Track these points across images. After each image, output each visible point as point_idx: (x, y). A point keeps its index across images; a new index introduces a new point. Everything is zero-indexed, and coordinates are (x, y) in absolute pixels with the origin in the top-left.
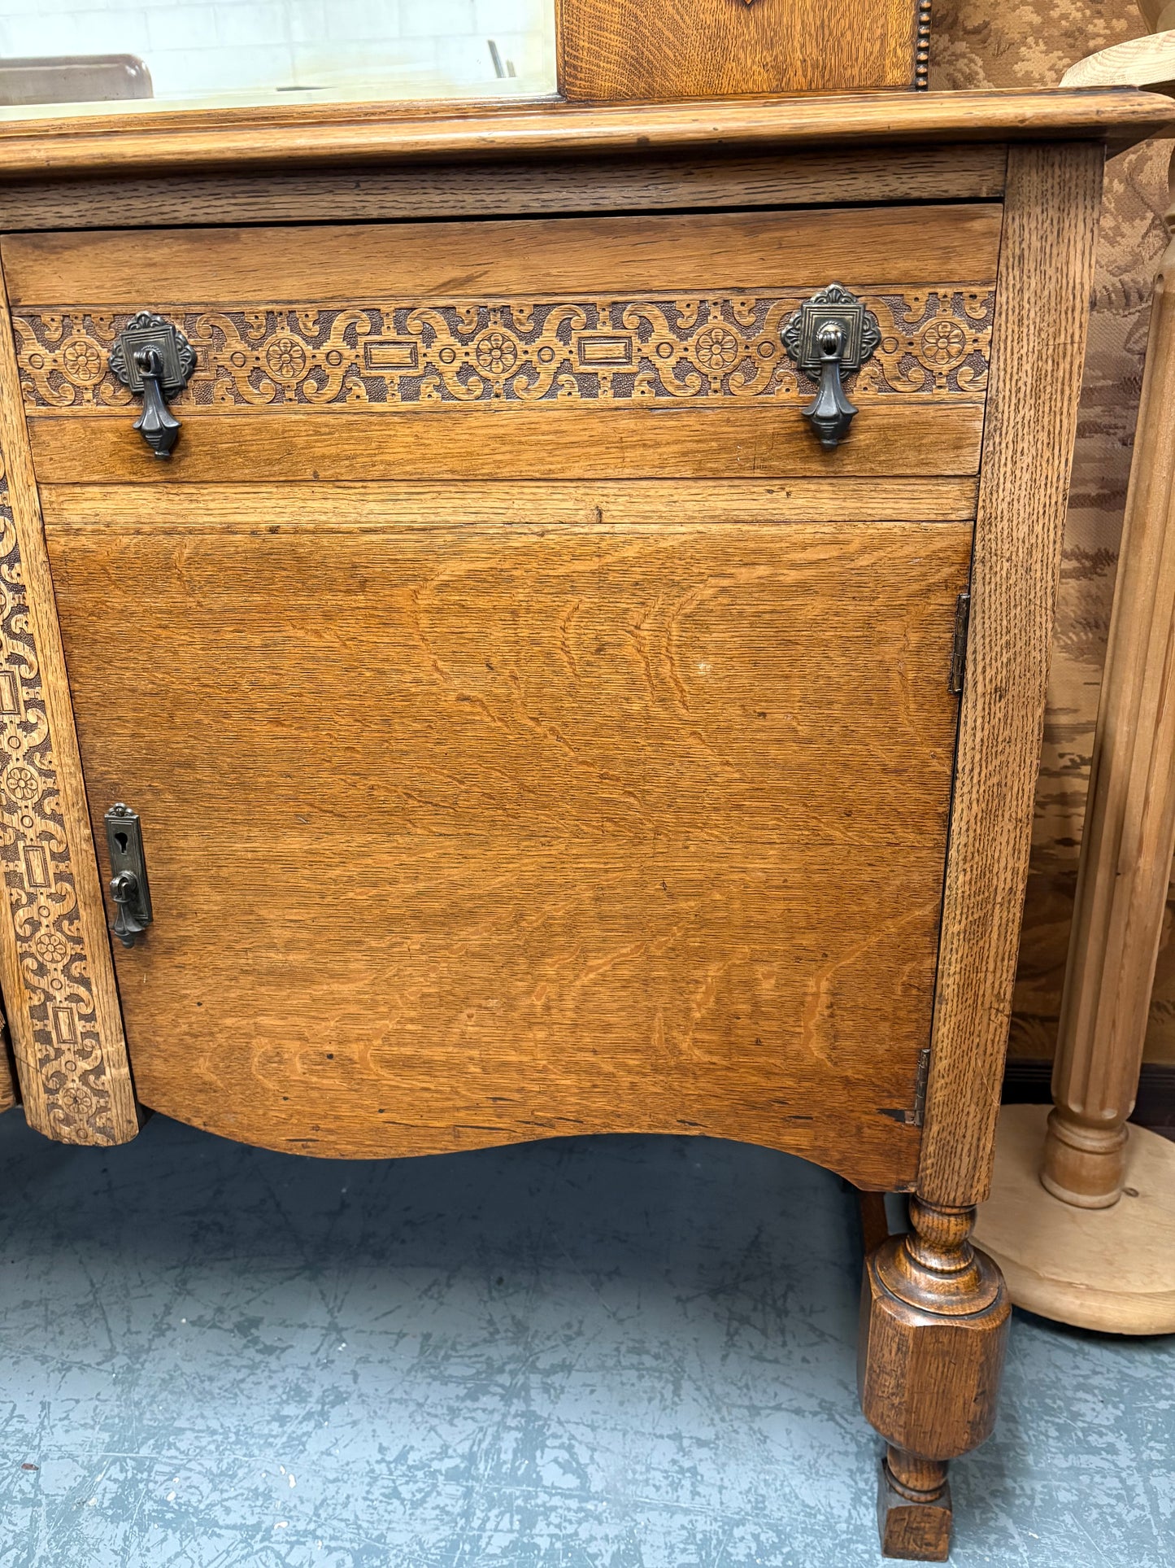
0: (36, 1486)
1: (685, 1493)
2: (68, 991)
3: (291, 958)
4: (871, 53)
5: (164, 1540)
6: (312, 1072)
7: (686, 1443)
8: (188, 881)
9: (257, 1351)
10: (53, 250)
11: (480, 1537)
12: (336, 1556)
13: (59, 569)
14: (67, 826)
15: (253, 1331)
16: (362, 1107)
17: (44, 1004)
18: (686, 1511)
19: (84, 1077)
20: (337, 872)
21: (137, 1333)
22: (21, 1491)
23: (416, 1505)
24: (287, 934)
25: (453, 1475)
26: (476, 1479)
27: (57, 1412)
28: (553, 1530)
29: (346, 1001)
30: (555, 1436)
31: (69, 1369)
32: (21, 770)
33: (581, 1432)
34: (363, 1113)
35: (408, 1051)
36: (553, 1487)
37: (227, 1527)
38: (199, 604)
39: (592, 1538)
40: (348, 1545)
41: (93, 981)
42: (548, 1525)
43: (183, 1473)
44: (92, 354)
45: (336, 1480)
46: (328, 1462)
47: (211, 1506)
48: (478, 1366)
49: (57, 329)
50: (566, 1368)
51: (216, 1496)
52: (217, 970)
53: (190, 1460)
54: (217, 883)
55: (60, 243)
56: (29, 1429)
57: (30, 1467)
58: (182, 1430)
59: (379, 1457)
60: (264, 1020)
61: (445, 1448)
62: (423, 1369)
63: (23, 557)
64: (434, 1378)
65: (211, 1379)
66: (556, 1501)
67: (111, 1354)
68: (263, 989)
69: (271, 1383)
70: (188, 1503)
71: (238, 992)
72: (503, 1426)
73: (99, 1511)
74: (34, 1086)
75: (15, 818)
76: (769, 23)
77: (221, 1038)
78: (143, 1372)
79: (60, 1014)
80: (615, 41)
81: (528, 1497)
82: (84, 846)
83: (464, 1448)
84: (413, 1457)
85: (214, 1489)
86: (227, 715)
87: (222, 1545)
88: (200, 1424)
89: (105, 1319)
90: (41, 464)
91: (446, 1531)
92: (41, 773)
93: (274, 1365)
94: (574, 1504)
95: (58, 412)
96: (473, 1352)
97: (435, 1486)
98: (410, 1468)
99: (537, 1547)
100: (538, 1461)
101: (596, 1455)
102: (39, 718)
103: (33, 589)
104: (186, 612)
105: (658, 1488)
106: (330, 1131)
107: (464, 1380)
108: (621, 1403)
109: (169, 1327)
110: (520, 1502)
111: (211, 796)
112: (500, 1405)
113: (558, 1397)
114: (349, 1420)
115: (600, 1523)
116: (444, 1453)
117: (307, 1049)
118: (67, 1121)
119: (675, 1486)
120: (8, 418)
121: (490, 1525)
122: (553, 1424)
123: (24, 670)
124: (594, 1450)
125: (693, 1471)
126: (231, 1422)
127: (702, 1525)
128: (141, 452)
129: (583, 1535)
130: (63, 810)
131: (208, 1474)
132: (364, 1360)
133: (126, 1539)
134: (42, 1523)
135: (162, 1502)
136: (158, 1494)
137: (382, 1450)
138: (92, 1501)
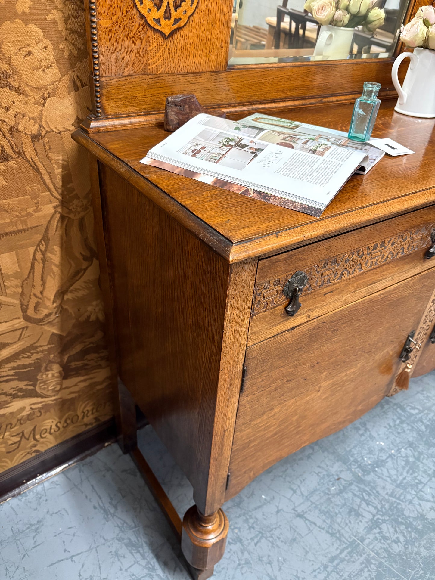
0: (346, 481)
7: (421, 392)
11: (420, 429)
12: (408, 449)
22: (345, 484)
23: (404, 432)
25: (401, 423)
26: (405, 421)
27: (323, 465)
28: (426, 420)
30: (404, 405)
31: (310, 457)
33: (406, 401)
36: (416, 413)
37: (386, 459)
43: (364, 457)
45: (388, 438)
46: (381, 436)
47: (378, 458)
53: (361, 454)
57: (338, 479)
58: (350, 451)
61: (393, 419)
66: (420, 415)
69: (349, 430)
70: (374, 461)
72: (396, 409)
73: (364, 475)
75: (424, 325)
78: (324, 446)
81: (416, 418)
83: (395, 417)
84: (392, 424)
85: (374, 455)
88: (351, 447)
91: (415, 432)
94: (423, 414)
97: (402, 427)
98: (394, 427)
99: (428, 424)
100: (408, 411)
101: (413, 404)
105: (428, 403)
110: (416, 420)
112: (389, 406)
114: (372, 426)
121: (418, 426)
122: (401, 403)
125: (428, 396)
131: (367, 454)
133: (376, 475)
134: (359, 485)
135: (370, 465)
136: (367, 464)
137: (385, 427)
138: (360, 474)
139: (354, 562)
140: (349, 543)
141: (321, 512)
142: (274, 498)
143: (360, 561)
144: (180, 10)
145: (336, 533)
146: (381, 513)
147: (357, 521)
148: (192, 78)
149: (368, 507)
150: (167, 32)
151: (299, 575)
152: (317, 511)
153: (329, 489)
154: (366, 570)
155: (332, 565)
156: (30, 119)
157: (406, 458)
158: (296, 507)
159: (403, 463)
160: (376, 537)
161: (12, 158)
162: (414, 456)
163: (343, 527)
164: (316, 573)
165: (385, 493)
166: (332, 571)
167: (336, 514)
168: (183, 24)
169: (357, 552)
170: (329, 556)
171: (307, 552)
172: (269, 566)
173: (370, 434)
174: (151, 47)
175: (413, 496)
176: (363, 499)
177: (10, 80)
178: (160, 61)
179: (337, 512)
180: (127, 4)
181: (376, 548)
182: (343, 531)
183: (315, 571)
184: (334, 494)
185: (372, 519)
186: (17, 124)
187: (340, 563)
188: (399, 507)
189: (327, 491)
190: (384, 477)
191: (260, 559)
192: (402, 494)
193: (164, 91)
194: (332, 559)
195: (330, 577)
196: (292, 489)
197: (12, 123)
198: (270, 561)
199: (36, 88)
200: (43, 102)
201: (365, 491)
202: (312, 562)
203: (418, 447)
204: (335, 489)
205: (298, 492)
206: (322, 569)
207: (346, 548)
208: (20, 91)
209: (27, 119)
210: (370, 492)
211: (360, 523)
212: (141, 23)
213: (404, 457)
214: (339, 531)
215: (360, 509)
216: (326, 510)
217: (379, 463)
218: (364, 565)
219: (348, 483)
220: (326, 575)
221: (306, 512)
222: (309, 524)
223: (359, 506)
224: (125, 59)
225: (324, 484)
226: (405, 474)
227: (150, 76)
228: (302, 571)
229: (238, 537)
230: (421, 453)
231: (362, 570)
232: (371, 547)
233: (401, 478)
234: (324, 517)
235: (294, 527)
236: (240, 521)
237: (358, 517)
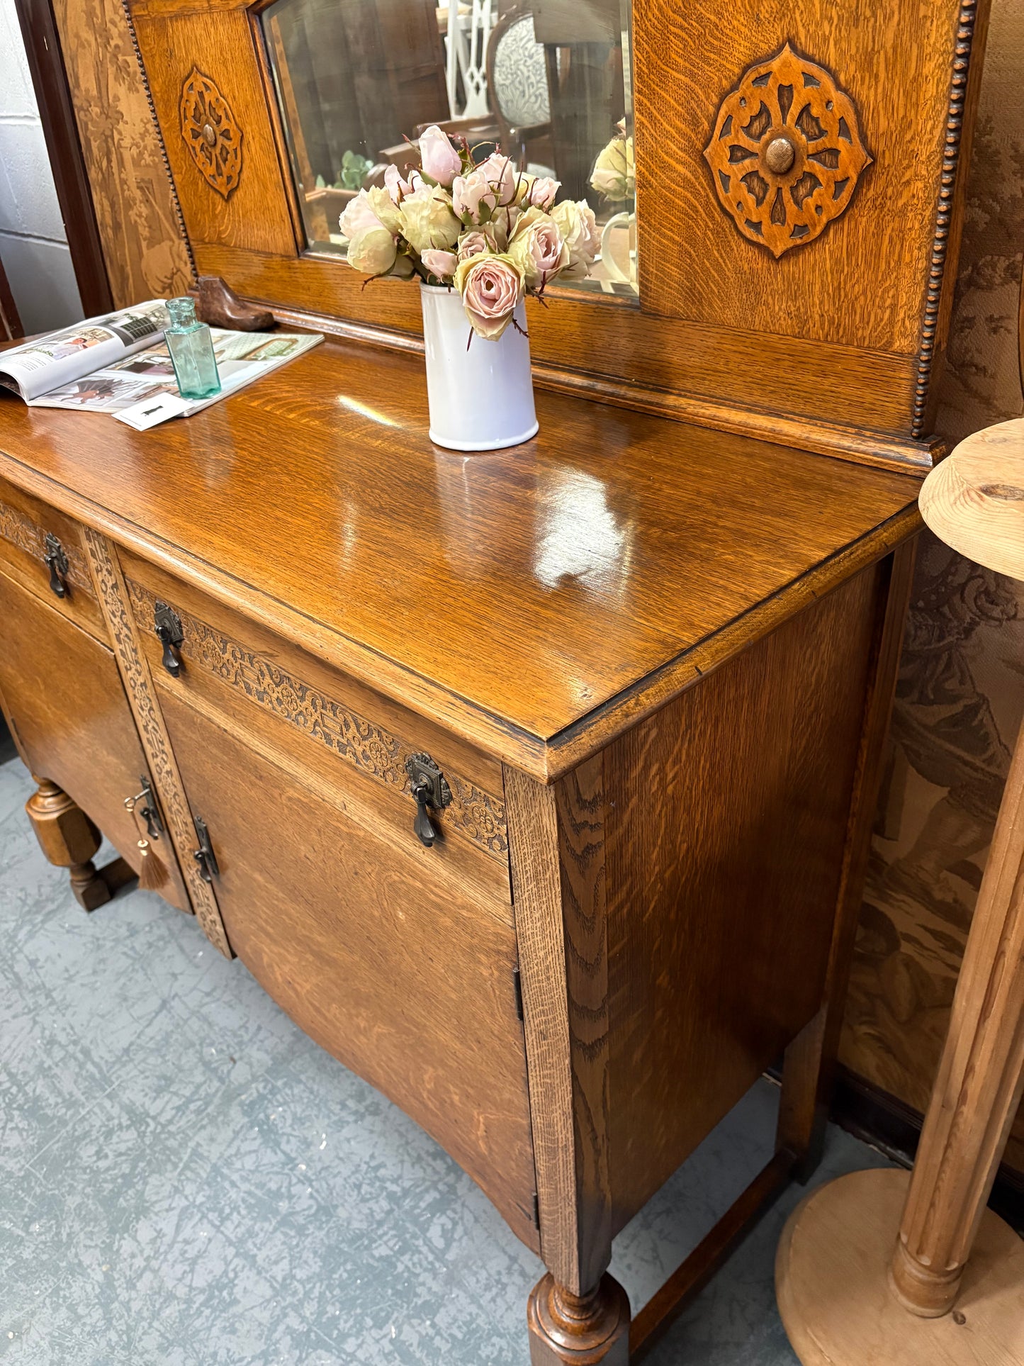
0: (229, 1072)
1: (488, 1296)
2: (199, 882)
3: (268, 928)
4: (882, 320)
6: (285, 984)
7: (516, 1267)
8: (227, 865)
11: (375, 1241)
12: (312, 1202)
13: (160, 700)
14: (185, 813)
17: (194, 881)
18: (480, 1307)
19: (211, 923)
22: (222, 1071)
23: (364, 1200)
24: (265, 916)
25: (391, 1197)
26: (399, 1207)
27: (261, 1035)
28: (410, 1264)
29: (291, 963)
30: (455, 1211)
33: (468, 1217)
35: (316, 1004)
36: (430, 1241)
37: (282, 1151)
38: (208, 747)
39: (423, 1284)
40: (320, 1199)
42: (411, 1259)
43: (286, 1107)
45: (341, 1159)
46: (345, 1146)
47: (284, 1134)
49: (139, 593)
51: (288, 1130)
52: (244, 912)
53: (293, 1102)
56: (246, 1038)
57: (233, 1060)
58: (300, 1081)
59: (367, 1160)
60: (264, 947)
61: (400, 1177)
66: (425, 1249)
68: (261, 933)
69: (354, 1081)
70: (276, 1126)
71: (254, 928)
72: (434, 1185)
73: (241, 1104)
76: (794, 278)
79: (199, 890)
80: (674, 272)
81: (414, 1236)
82: (192, 826)
83: (407, 1184)
84: (382, 1172)
85: (291, 1126)
86: (226, 803)
87: (274, 1159)
88: (310, 1084)
91: (364, 1226)
92: (173, 784)
94: (431, 1257)
97: (379, 1195)
98: (376, 1177)
99: (396, 1267)
100: (435, 1220)
101: (465, 1238)
102: (167, 760)
104: (203, 747)
105: (478, 1281)
110: (408, 1236)
111: (228, 835)
112: (443, 1171)
114: (371, 1128)
115: (434, 1279)
116: (396, 1180)
117: (281, 972)
119: (488, 1288)
121: (385, 1238)
122: (459, 1202)
124: (466, 1234)
125: (504, 1287)
126: (322, 1091)
127: (481, 1321)
129: (421, 1279)
130: (182, 805)
131: (294, 1114)
133: (242, 1127)
134: (220, 1094)
135: (267, 1117)
136: (269, 1111)
137: (372, 1157)
138: (243, 1097)
139: (75, 1082)
140: (108, 1075)
141: (168, 1035)
142: (198, 967)
143: (75, 1091)
144: (228, 165)
145: (128, 1056)
146: (158, 1131)
147: (146, 1089)
148: (264, 259)
149: (172, 1109)
150: (225, 193)
151: (70, 1008)
152: (171, 1028)
153: (212, 1044)
154: (60, 1100)
155: (77, 1051)
157: (286, 1194)
158: (180, 997)
159: (273, 1186)
160: (113, 1118)
162: (292, 1214)
163: (139, 1067)
164: (69, 1030)
165: (202, 1142)
166: (67, 1052)
167: (163, 1056)
168: (236, 184)
170: (92, 1047)
171: (102, 1016)
172: (91, 972)
173: (348, 1123)
174: (218, 211)
175: (191, 1198)
176: (189, 1101)
178: (229, 230)
179: (167, 1058)
180: (187, 156)
181: (94, 1117)
182: (131, 1065)
183: (72, 1028)
184: (201, 1053)
187: (77, 1063)
188: (169, 1167)
189: (208, 1041)
190: (237, 1143)
191: (103, 961)
192: (198, 1174)
194: (86, 1053)
195: (59, 1049)
196: (214, 990)
198: (97, 972)
201: (207, 1104)
202: (86, 1024)
203: (320, 1228)
204: (212, 1055)
205: (207, 1000)
206: (75, 1038)
207: (101, 1071)
210: (204, 1114)
211: (143, 1094)
212: (203, 179)
213: (289, 1191)
214: (132, 1060)
215: (170, 1095)
216: (172, 1041)
217: (270, 1134)
218: (68, 1097)
219: (224, 1077)
220: (62, 1043)
221: (170, 1012)
222: (150, 1017)
223: (175, 1094)
224: (202, 223)
225: (222, 1036)
226: (245, 1187)
227: (226, 248)
228: (75, 1013)
229: (137, 932)
230: (301, 1231)
231: (60, 1094)
232: (97, 1110)
233: (235, 1177)
234: (158, 1038)
235: (145, 997)
236: (163, 931)
237: (155, 1091)
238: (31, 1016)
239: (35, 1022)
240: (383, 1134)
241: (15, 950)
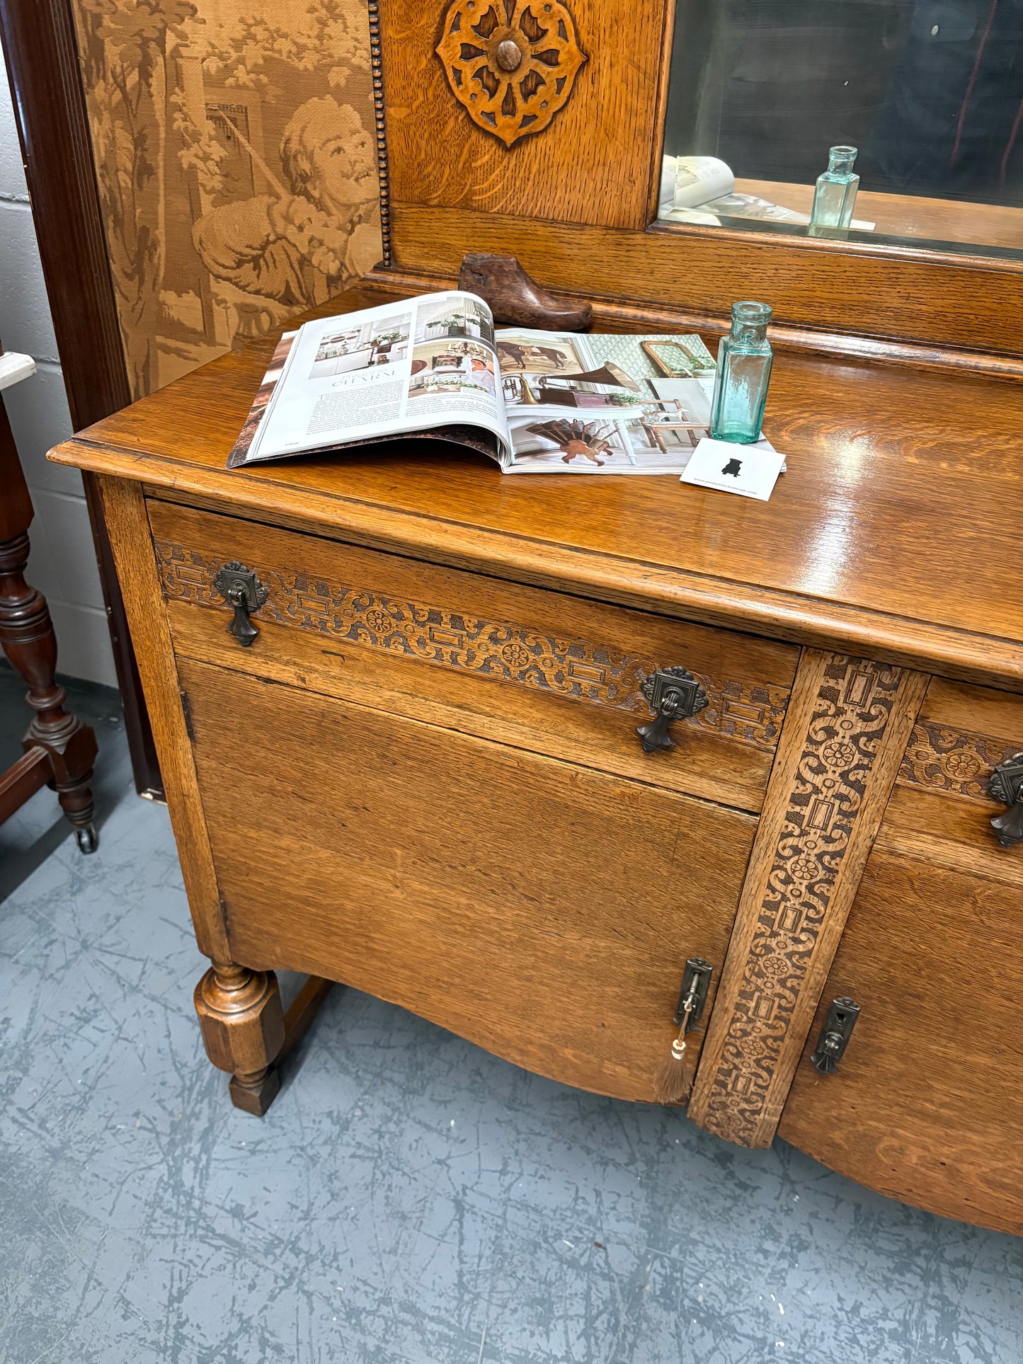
0: (607, 1262)
2: (753, 1070)
3: (942, 1111)
5: (703, 1334)
6: (922, 1165)
8: (882, 1050)
9: (736, 1185)
10: (977, 698)
13: (869, 869)
14: (800, 997)
15: (729, 1164)
16: (953, 1193)
17: (731, 1070)
19: (742, 1112)
20: (1009, 1084)
21: (647, 1143)
22: (598, 1265)
23: (873, 1353)
24: (947, 1099)
26: (911, 1343)
27: (608, 1200)
29: (974, 1144)
30: (965, 1323)
31: (606, 1164)
32: (778, 959)
33: (983, 1323)
34: (951, 1195)
35: (1007, 1181)
37: (744, 1335)
38: (982, 921)
41: (776, 1072)
43: (705, 1281)
44: (974, 764)
45: (811, 1317)
46: (804, 1299)
47: (729, 1314)
48: (900, 1244)
49: (951, 742)
50: (968, 1265)
51: (730, 1307)
52: (877, 1097)
53: (707, 1271)
54: (903, 1059)
55: (985, 695)
56: (591, 1211)
57: (598, 1245)
58: (695, 1242)
59: (839, 1305)
60: (900, 1131)
61: (886, 1310)
62: (860, 1236)
63: (846, 856)
64: (870, 1248)
65: (707, 1201)
67: (632, 1160)
68: (909, 1118)
69: (752, 1217)
70: (713, 1307)
71: (888, 1112)
72: (925, 1305)
73: (654, 1298)
74: (702, 1102)
75: (760, 982)
77: (860, 1128)
78: (659, 1181)
79: (741, 1079)
82: (808, 1010)
83: (899, 1314)
84: (864, 1312)
85: (729, 1301)
86: (968, 983)
87: (743, 1349)
88: (708, 1241)
89: (621, 1124)
90: (891, 812)
92: (794, 965)
93: (750, 1201)
95: (924, 788)
96: (895, 1230)
97: (882, 1341)
98: (862, 1321)
100: (955, 1341)
101: (997, 1348)
102: (809, 939)
103: (844, 874)
104: (966, 922)
106: (919, 1195)
107: (890, 1255)
108: (1012, 1308)
109: (668, 1145)
111: (927, 1017)
112: (921, 1284)
113: (963, 1288)
114: (813, 1267)
116: (885, 1315)
117: (926, 1154)
118: (718, 1125)
120: (879, 782)
122: (963, 1312)
123: (812, 913)
124: (995, 1343)
126: (729, 1244)
128: (984, 830)
130: (801, 988)
131: (721, 1285)
132: (814, 1215)
133: (677, 1326)
134: (619, 1297)
135: (695, 1301)
136: (691, 1292)
137: (840, 1299)
138: (648, 1288)
139: (429, 1354)
140: (464, 1328)
141: (496, 1242)
142: (463, 1141)
144: (533, 100)
145: (470, 1292)
147: (525, 1325)
148: (563, 231)
149: (578, 1338)
150: (509, 138)
151: (340, 1257)
152: (493, 1234)
153: (559, 1236)
155: (397, 1311)
156: (330, 250)
158: (472, 1189)
161: (298, 303)
163: (494, 1301)
164: (363, 1288)
166: (383, 1316)
167: (513, 1274)
168: (541, 128)
169: (455, 1354)
170: (413, 1298)
171: (393, 1251)
172: (329, 1197)
173: (785, 1270)
174: (479, 163)
176: (590, 1319)
177: (309, 186)
178: (496, 190)
179: (519, 1275)
180: (434, 83)
182: (482, 1305)
183: (365, 1283)
184: (555, 1252)
185: (555, 1356)
186: (312, 254)
187: (410, 1327)
189: (550, 1233)
190: (686, 1348)
191: (332, 1177)
193: (505, 246)
194: (408, 1307)
195: (371, 1318)
196: (505, 1164)
197: (304, 251)
198: (338, 1195)
199: (343, 205)
200: (349, 228)
201: (615, 1313)
202: (379, 1271)
204: (570, 1249)
205: (508, 1179)
206: (378, 1295)
207: (450, 1326)
208: (320, 206)
209: (323, 249)
210: (621, 1328)
211: (527, 1334)
212: (461, 118)
214: (477, 1296)
215: (561, 1321)
216: (506, 1250)
219: (606, 1271)
220: (368, 1308)
221: (474, 1213)
222: (453, 1229)
223: (566, 1317)
224: (432, 178)
225: (563, 1220)
227: (477, 214)
228: (352, 1261)
229: (348, 1122)
234: (488, 1252)
235: (428, 1205)
236: (380, 1109)
237: (539, 1324)
238: (294, 1288)
239: (309, 1295)
240: (829, 1268)
241: (196, 1203)
